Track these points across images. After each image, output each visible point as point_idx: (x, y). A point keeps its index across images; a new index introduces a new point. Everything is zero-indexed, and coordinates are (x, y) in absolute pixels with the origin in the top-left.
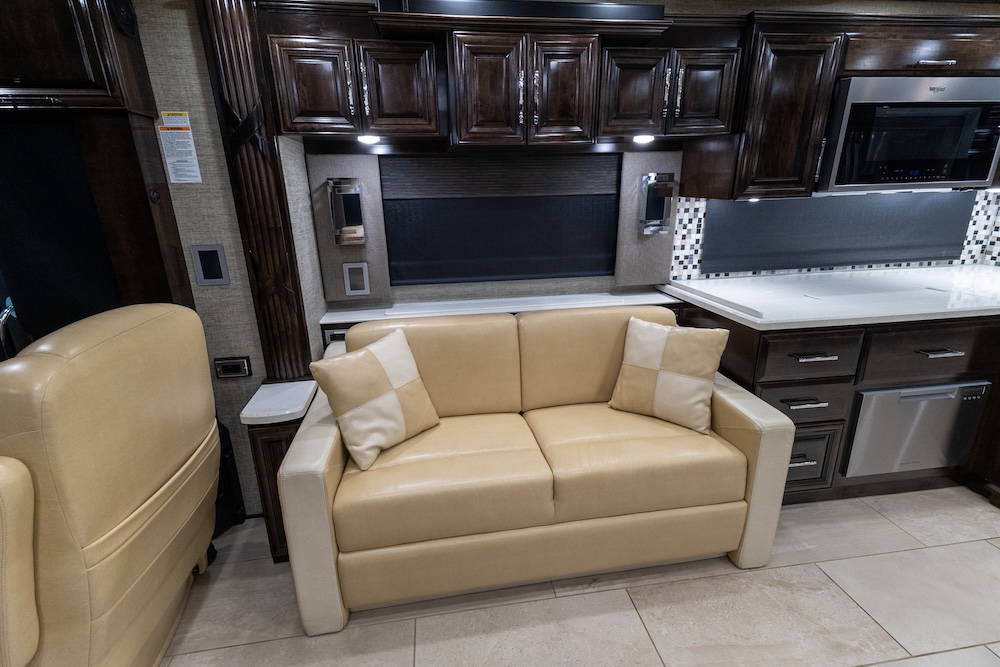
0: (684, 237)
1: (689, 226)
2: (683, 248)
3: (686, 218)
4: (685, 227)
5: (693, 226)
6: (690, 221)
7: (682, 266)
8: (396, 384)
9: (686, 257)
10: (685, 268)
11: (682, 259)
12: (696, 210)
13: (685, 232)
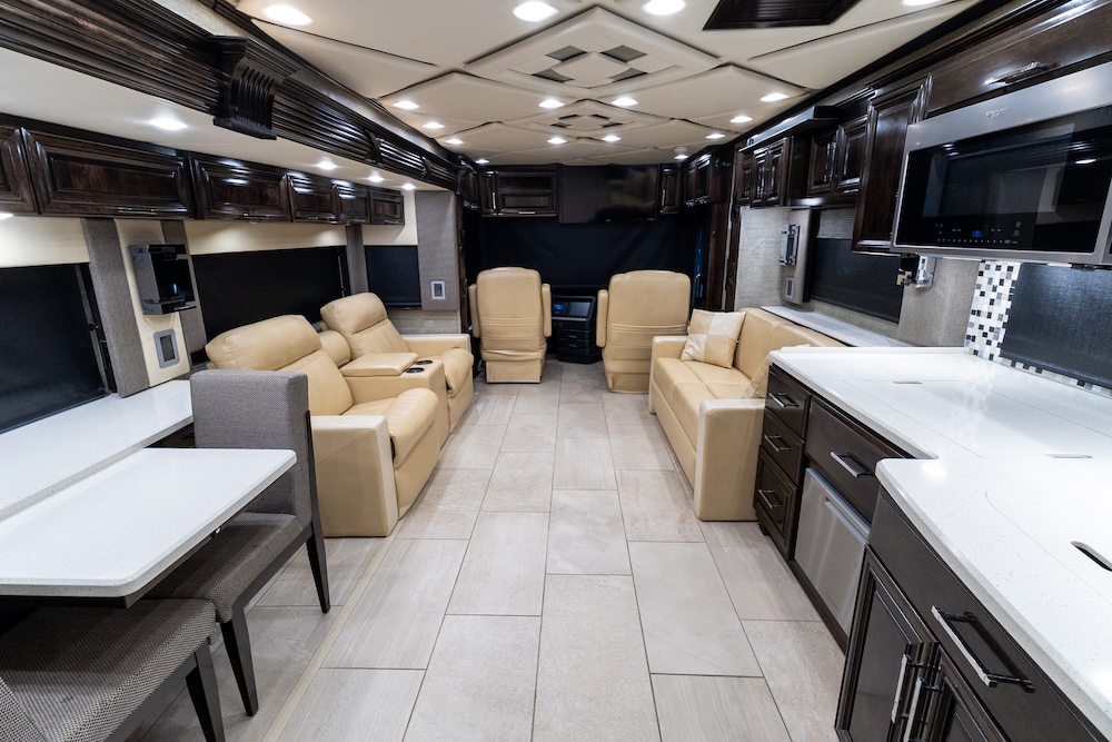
0: (992, 302)
1: (1000, 289)
2: (989, 316)
3: (997, 276)
4: (994, 289)
5: (1005, 290)
6: (1001, 282)
7: (985, 339)
8: (710, 333)
9: (992, 329)
10: (989, 343)
11: (986, 330)
12: (1010, 269)
13: (994, 295)
